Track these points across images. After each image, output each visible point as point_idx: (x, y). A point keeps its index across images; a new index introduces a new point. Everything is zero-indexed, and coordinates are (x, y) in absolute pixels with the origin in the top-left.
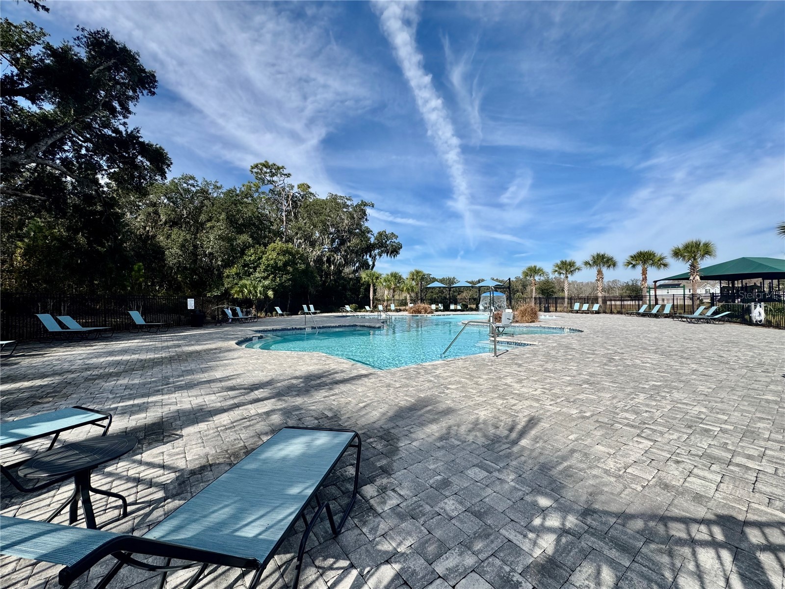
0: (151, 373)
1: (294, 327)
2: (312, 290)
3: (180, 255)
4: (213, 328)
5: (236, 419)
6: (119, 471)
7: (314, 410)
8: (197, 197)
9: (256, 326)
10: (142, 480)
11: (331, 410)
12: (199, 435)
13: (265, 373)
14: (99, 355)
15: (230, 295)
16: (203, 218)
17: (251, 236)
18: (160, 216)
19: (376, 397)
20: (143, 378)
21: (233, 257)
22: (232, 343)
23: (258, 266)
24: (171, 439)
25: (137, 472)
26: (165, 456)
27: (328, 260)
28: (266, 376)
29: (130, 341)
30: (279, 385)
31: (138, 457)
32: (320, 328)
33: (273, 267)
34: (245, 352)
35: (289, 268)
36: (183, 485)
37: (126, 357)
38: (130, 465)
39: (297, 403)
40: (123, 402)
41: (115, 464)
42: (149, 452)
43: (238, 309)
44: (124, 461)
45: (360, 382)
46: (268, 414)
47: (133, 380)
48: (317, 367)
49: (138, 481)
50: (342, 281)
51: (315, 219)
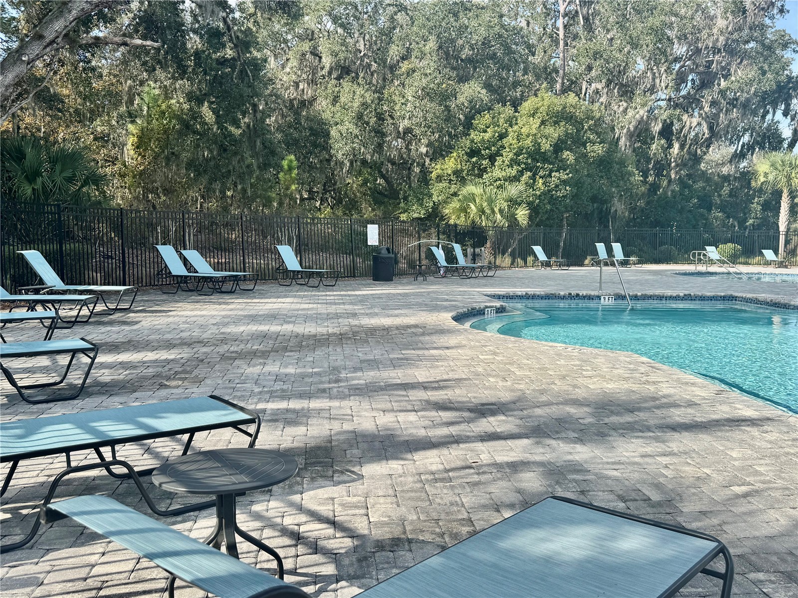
0: (311, 359)
1: (574, 293)
2: (619, 207)
3: (356, 136)
4: (409, 283)
5: (453, 466)
6: (271, 514)
7: (617, 480)
8: (385, 9)
9: (492, 286)
10: (303, 538)
11: (658, 486)
12: (389, 482)
13: (509, 383)
14: (237, 321)
15: (442, 218)
16: (394, 51)
17: (488, 86)
18: (320, 58)
19: (781, 478)
20: (301, 364)
21: (450, 134)
22: (445, 319)
23: (498, 154)
24: (345, 478)
25: (296, 522)
26: (336, 506)
27: (667, 132)
28: (512, 391)
29: (279, 300)
30: (538, 411)
31: (296, 498)
32: (636, 298)
33: (530, 155)
34: (470, 337)
35: (566, 154)
36: (364, 564)
37: (275, 328)
38: (286, 509)
39: (577, 457)
40: (273, 402)
41: (265, 501)
42: (312, 493)
43: (457, 248)
44: (278, 500)
45: (737, 435)
46: (515, 467)
47: (286, 367)
48: (626, 386)
49: (297, 538)
50: (701, 184)
51: (637, 27)
